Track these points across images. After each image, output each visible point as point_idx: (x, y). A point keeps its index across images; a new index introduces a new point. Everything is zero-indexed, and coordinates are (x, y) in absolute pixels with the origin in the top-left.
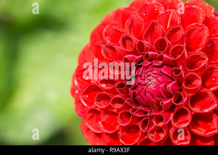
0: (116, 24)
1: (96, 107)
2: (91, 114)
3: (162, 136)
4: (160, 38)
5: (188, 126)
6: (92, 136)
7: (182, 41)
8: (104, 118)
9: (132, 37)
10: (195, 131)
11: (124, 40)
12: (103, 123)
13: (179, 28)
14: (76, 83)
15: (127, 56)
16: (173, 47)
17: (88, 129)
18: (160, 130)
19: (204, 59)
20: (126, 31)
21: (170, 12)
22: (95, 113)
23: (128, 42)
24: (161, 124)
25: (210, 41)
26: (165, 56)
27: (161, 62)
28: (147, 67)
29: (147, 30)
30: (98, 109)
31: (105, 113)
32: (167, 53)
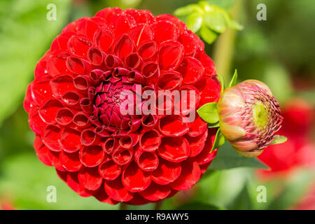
0: (83, 36)
1: (57, 123)
2: (48, 131)
3: (128, 159)
4: (132, 53)
5: (157, 150)
6: (47, 154)
7: (154, 58)
8: (64, 136)
9: (100, 49)
10: (163, 155)
11: (91, 53)
12: (63, 142)
13: (152, 44)
14: (33, 96)
15: (94, 70)
16: (145, 64)
17: (44, 145)
18: (126, 152)
19: (178, 79)
20: (94, 44)
21: (142, 26)
22: (54, 130)
23: (94, 55)
24: (127, 146)
25: (184, 61)
26: (137, 73)
27: (131, 80)
28: (115, 84)
29: (117, 43)
30: (57, 125)
31: (65, 131)
32: (138, 69)
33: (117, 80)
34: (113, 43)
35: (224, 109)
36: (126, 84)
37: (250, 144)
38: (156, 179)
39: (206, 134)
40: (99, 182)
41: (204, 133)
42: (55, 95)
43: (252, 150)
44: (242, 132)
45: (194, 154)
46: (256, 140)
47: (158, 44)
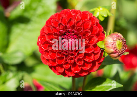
0: (56, 19)
1: (48, 49)
2: (45, 52)
3: (73, 61)
4: (73, 24)
5: (83, 58)
6: (45, 61)
7: (81, 25)
8: (51, 54)
9: (62, 23)
10: (85, 60)
11: (59, 25)
12: (50, 56)
13: (80, 21)
14: (40, 40)
15: (60, 31)
16: (78, 28)
17: (44, 58)
18: (72, 59)
19: (90, 33)
20: (60, 22)
21: (77, 15)
22: (47, 52)
24: (72, 57)
25: (92, 26)
26: (75, 31)
27: (73, 33)
28: (68, 35)
29: (68, 21)
30: (48, 50)
31: (51, 52)
32: (76, 30)
33: (69, 34)
34: (67, 21)
35: (106, 43)
36: (72, 35)
37: (115, 55)
38: (83, 68)
39: (100, 52)
40: (63, 70)
41: (99, 52)
42: (47, 40)
43: (116, 57)
44: (112, 50)
45: (96, 59)
46: (118, 53)
47: (82, 21)
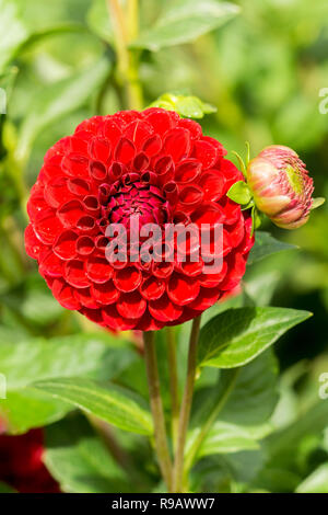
33: (129, 188)
35: (257, 182)
36: (141, 189)
37: (294, 213)
38: (204, 283)
39: (242, 219)
40: (142, 304)
41: (239, 220)
42: (67, 226)
43: (298, 219)
44: (286, 199)
45: (236, 244)
46: (300, 206)
47: (161, 134)
